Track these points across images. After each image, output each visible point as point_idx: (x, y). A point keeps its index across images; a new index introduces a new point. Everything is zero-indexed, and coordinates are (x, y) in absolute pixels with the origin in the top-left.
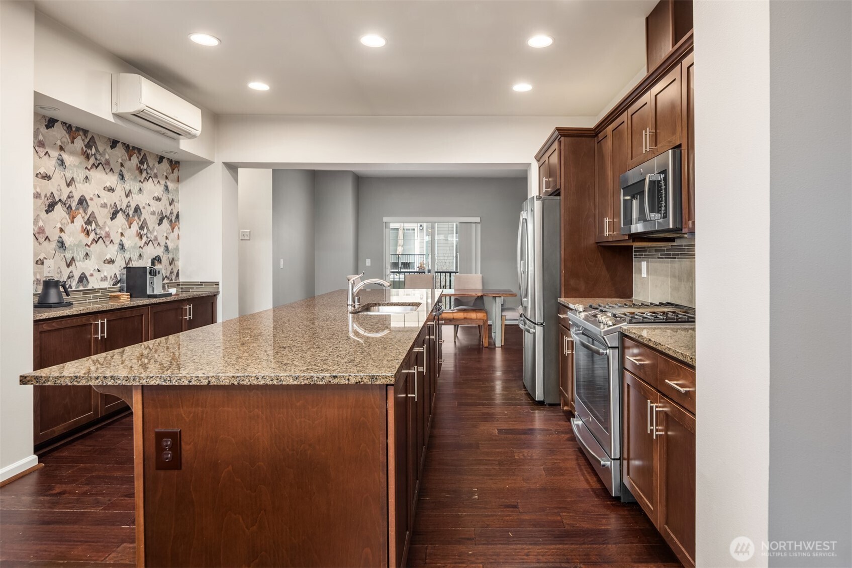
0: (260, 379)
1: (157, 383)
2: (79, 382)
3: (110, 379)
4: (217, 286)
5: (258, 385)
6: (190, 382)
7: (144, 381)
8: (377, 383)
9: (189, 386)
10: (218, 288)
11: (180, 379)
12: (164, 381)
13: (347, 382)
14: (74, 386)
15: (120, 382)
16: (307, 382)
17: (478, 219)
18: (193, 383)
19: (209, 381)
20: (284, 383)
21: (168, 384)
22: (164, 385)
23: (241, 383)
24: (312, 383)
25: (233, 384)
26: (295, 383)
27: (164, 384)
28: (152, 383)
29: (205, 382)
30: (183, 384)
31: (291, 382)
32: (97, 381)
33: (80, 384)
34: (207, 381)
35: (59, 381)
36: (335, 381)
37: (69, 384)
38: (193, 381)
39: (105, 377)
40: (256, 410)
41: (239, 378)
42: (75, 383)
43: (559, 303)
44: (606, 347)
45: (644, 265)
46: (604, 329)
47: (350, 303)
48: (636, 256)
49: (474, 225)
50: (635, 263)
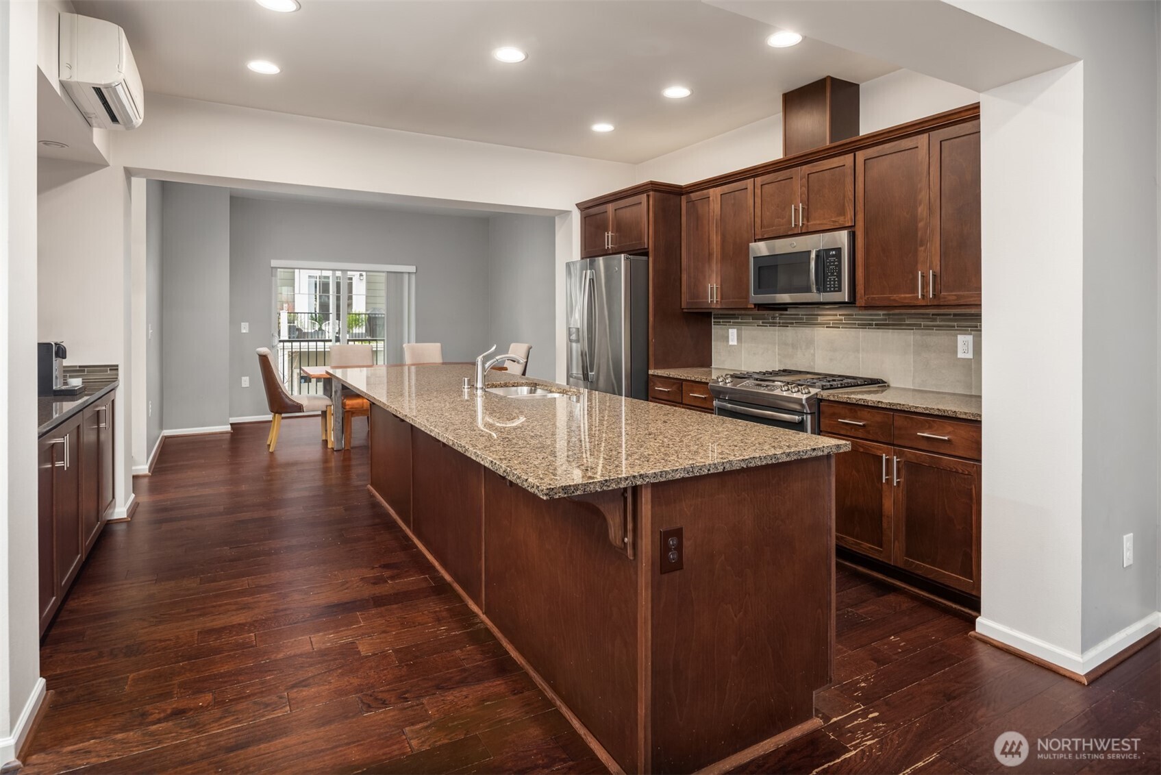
0: (763, 460)
1: (682, 476)
2: (609, 486)
3: (639, 478)
4: (114, 372)
5: (762, 466)
6: (709, 470)
7: (670, 476)
8: (841, 451)
9: (708, 474)
10: (117, 375)
11: (701, 469)
12: (688, 473)
13: (822, 454)
14: (604, 491)
15: (648, 480)
16: (795, 457)
17: (412, 269)
18: (712, 471)
19: (724, 468)
20: (780, 461)
21: (691, 476)
22: (688, 478)
23: (749, 465)
24: (799, 458)
25: (743, 467)
26: (788, 459)
27: (687, 475)
28: (677, 477)
29: (720, 469)
30: (704, 473)
31: (785, 459)
32: (627, 482)
33: (611, 488)
34: (722, 467)
35: (589, 489)
36: (814, 454)
37: (599, 490)
38: (711, 469)
39: (634, 477)
40: (743, 493)
41: (747, 461)
42: (605, 488)
43: (653, 375)
44: (801, 413)
45: (733, 333)
46: (804, 397)
47: (479, 385)
48: (717, 323)
49: (406, 276)
50: (716, 330)
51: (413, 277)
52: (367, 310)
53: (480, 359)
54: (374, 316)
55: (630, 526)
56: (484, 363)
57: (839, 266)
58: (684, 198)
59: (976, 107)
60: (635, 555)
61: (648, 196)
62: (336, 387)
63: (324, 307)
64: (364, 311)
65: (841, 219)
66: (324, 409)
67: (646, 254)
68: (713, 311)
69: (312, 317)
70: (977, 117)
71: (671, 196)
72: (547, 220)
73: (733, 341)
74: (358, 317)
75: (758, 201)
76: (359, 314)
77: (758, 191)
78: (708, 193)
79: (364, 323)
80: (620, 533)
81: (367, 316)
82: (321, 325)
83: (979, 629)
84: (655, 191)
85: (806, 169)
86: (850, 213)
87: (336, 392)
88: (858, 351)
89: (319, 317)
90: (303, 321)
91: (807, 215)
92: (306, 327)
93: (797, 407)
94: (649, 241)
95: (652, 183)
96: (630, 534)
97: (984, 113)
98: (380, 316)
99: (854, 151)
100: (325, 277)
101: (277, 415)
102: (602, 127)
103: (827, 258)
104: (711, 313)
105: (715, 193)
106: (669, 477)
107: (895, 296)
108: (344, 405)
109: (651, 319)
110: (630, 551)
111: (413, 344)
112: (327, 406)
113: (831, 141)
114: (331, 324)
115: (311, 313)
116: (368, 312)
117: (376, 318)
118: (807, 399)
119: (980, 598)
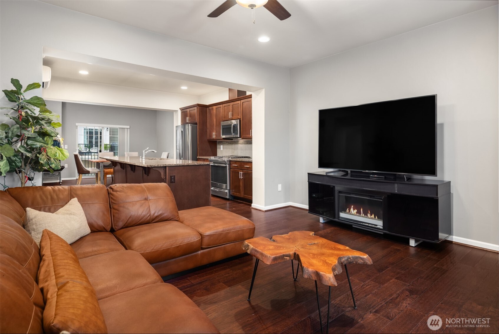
15: (167, 165)
17: (128, 127)
18: (180, 165)
27: (175, 165)
30: (178, 165)
43: (198, 158)
44: (226, 164)
45: (222, 146)
46: (226, 160)
47: (144, 157)
48: (218, 144)
49: (126, 129)
50: (218, 146)
51: (129, 130)
52: (110, 143)
53: (144, 151)
54: (113, 145)
55: (165, 175)
56: (145, 152)
57: (237, 128)
58: (208, 108)
59: (251, 95)
60: (166, 180)
61: (197, 108)
62: (101, 165)
63: (91, 142)
64: (109, 144)
65: (238, 116)
66: (97, 172)
67: (197, 124)
68: (218, 141)
69: (85, 146)
70: (251, 97)
71: (204, 108)
72: (171, 113)
73: (222, 149)
74: (106, 146)
75: (223, 110)
76: (107, 145)
77: (223, 108)
78: (213, 108)
79: (109, 149)
80: (163, 176)
81: (110, 145)
82: (90, 149)
83: (252, 206)
84: (199, 106)
85: (232, 103)
86: (240, 115)
87: (101, 167)
88: (246, 150)
89: (89, 146)
90: (82, 147)
91: (233, 115)
92: (83, 150)
93: (225, 163)
94: (197, 120)
95: (198, 104)
96: (165, 176)
97: (252, 96)
98: (116, 145)
99: (240, 100)
100: (91, 129)
101: (81, 175)
102: (184, 88)
103: (235, 127)
104: (217, 141)
105: (214, 107)
106: (171, 165)
107: (247, 136)
108: (104, 171)
109: (198, 142)
110: (165, 179)
111: (128, 152)
112: (98, 172)
113: (238, 97)
114: (94, 149)
115: (85, 144)
116: (111, 144)
117: (115, 146)
118: (227, 161)
119: (252, 200)
